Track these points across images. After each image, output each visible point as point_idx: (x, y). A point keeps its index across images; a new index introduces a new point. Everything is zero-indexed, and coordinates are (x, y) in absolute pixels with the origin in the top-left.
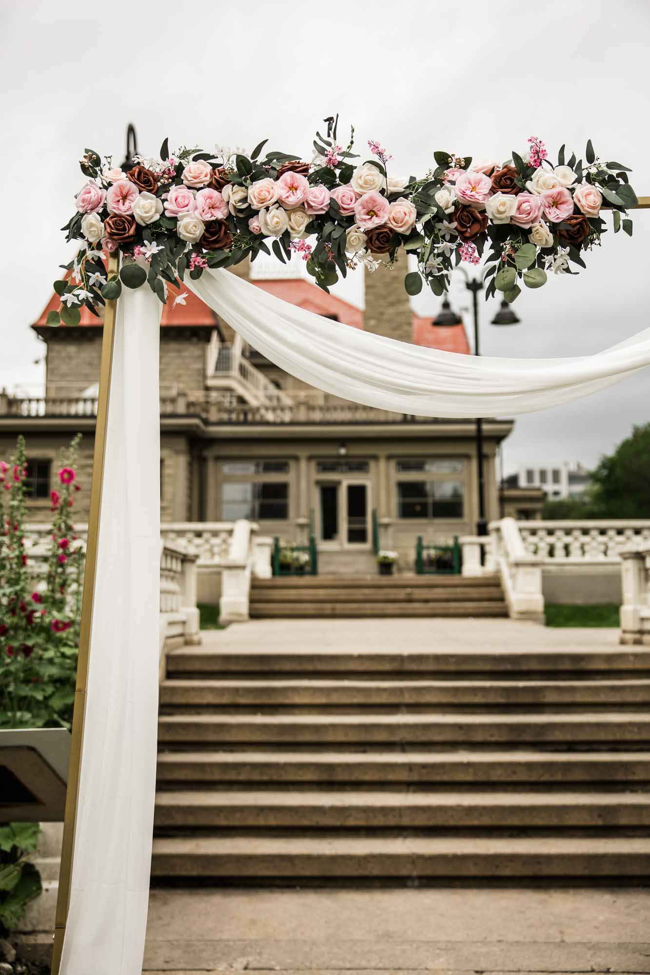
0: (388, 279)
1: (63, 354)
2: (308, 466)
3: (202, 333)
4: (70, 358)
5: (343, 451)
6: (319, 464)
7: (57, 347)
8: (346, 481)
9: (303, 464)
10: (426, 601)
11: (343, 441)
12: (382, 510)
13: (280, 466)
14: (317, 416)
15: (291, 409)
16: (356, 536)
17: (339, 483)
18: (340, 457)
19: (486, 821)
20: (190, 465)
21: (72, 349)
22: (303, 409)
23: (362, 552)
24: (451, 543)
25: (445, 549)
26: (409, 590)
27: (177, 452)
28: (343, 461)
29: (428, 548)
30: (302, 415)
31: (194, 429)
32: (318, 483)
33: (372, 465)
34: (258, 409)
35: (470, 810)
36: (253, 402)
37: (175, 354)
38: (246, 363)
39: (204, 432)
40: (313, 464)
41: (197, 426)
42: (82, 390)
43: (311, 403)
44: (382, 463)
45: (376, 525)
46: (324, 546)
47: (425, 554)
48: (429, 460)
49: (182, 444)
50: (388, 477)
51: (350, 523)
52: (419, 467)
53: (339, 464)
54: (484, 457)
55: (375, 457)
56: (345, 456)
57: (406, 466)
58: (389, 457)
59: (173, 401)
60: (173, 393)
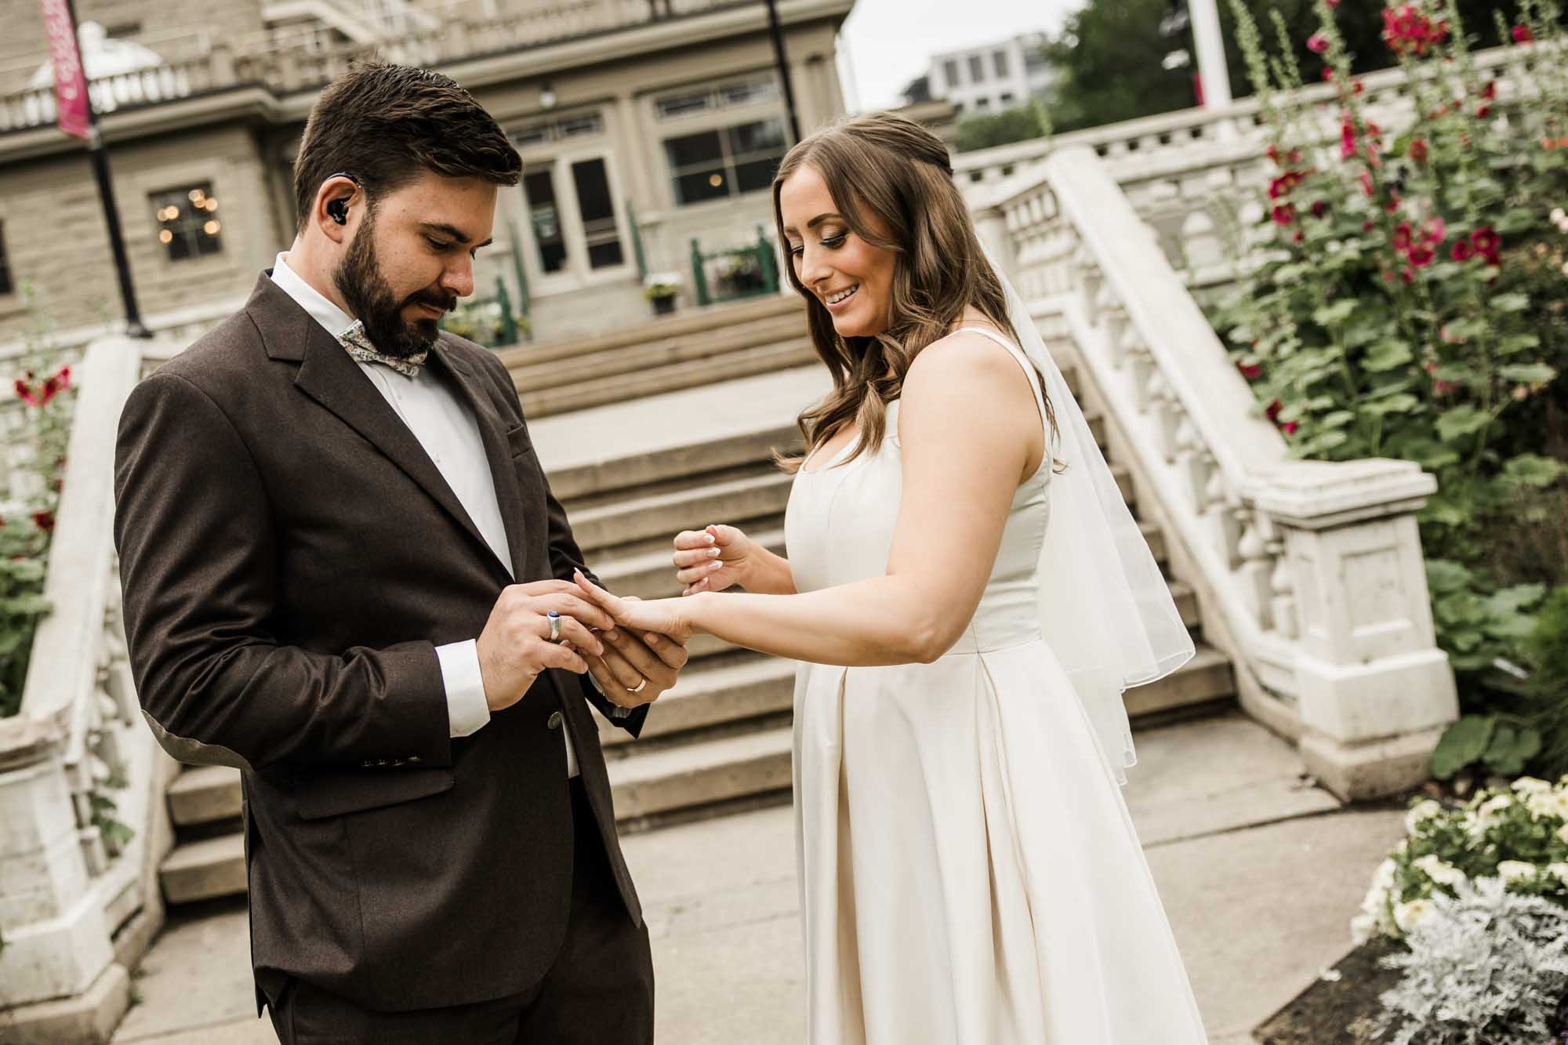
5: (547, 100)
8: (566, 154)
10: (706, 356)
11: (544, 80)
12: (643, 199)
14: (491, 40)
15: (434, 35)
16: (605, 255)
17: (552, 162)
18: (546, 111)
19: (749, 708)
20: (267, 179)
22: (457, 32)
23: (618, 285)
24: (752, 240)
25: (745, 253)
26: (671, 343)
27: (236, 161)
28: (552, 118)
29: (713, 257)
30: (459, 45)
31: (259, 109)
33: (608, 112)
35: (720, 696)
36: (362, 36)
39: (278, 113)
41: (260, 103)
42: (30, 73)
43: (473, 16)
44: (626, 108)
45: (636, 229)
46: (546, 285)
47: (710, 270)
48: (714, 85)
49: (240, 143)
50: (642, 134)
51: (588, 233)
52: (697, 102)
53: (545, 126)
54: (815, 60)
55: (611, 100)
56: (555, 109)
57: (671, 106)
58: (638, 95)
59: (205, 62)
60: (203, 47)
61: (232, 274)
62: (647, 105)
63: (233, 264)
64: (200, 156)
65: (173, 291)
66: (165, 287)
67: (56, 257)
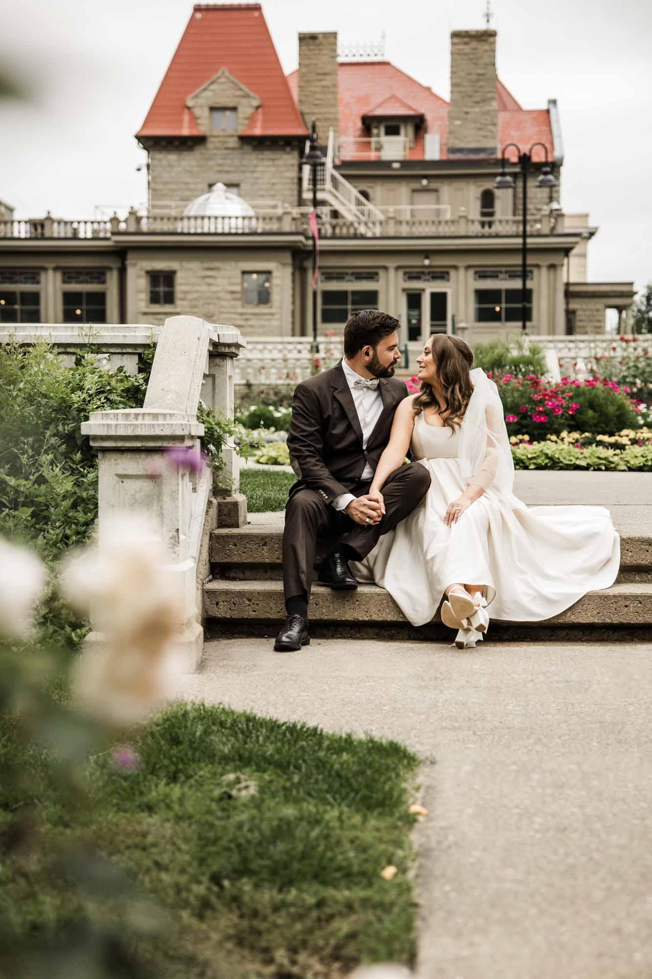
0: (474, 77)
1: (164, 163)
2: (396, 276)
3: (295, 143)
4: (171, 166)
5: (427, 262)
6: (405, 273)
7: (159, 156)
8: (429, 288)
9: (392, 272)
11: (427, 253)
12: (461, 316)
13: (372, 276)
14: (404, 230)
15: (381, 223)
17: (423, 290)
18: (424, 267)
20: (293, 274)
21: (172, 157)
22: (392, 223)
27: (284, 265)
28: (426, 270)
30: (391, 230)
31: (300, 244)
32: (404, 290)
33: (453, 273)
34: (352, 224)
36: (347, 216)
37: (270, 163)
38: (337, 174)
39: (306, 247)
40: (401, 273)
41: (301, 242)
43: (399, 218)
44: (462, 272)
45: (454, 329)
46: (409, 346)
48: (503, 269)
49: (287, 258)
50: (466, 286)
51: (432, 325)
52: (494, 276)
53: (423, 273)
54: (552, 267)
55: (455, 267)
56: (429, 266)
57: (482, 275)
58: (468, 267)
59: (279, 219)
60: (279, 211)
61: (272, 314)
62: (471, 273)
63: (273, 310)
64: (269, 260)
65: (244, 317)
66: (242, 314)
67: (197, 292)
